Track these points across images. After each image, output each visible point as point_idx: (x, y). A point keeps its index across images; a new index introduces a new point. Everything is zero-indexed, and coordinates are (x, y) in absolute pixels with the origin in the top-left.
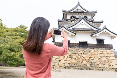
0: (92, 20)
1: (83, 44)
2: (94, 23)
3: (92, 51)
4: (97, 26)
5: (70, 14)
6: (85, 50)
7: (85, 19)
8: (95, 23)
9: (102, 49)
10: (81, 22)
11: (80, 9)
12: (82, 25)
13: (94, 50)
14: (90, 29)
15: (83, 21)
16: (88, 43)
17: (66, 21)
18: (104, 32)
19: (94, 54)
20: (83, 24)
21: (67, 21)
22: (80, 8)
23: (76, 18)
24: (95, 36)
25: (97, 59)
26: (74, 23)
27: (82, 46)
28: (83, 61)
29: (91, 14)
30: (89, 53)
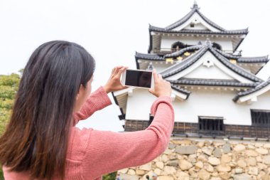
0: (236, 53)
1: (212, 127)
2: (241, 62)
3: (239, 146)
4: (249, 72)
5: (170, 38)
6: (218, 142)
7: (215, 52)
8: (246, 65)
9: (268, 141)
10: (203, 60)
11: (200, 24)
12: (207, 68)
13: (245, 143)
14: (230, 81)
15: (208, 56)
16: (225, 122)
17: (158, 58)
19: (246, 157)
20: (208, 65)
21: (163, 56)
22: (200, 20)
23: (188, 48)
24: (246, 103)
25: (256, 170)
26: (182, 63)
27: (206, 131)
28: (211, 176)
29: (232, 36)
30: (230, 154)
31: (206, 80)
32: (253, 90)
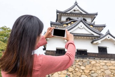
0: (93, 23)
2: (95, 27)
3: (93, 62)
4: (98, 31)
5: (65, 16)
6: (85, 60)
7: (84, 22)
8: (96, 28)
9: (105, 60)
10: (79, 25)
13: (96, 60)
14: (90, 34)
15: (81, 24)
16: (88, 52)
17: (60, 24)
18: (108, 38)
19: (96, 66)
20: (81, 28)
21: (62, 23)
22: (78, 9)
23: (73, 20)
24: (97, 44)
25: (100, 72)
26: (70, 27)
27: (80, 55)
28: (82, 74)
29: (91, 16)
30: (89, 65)
31: (80, 34)
32: (99, 38)
